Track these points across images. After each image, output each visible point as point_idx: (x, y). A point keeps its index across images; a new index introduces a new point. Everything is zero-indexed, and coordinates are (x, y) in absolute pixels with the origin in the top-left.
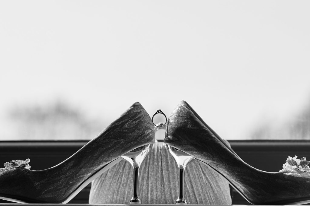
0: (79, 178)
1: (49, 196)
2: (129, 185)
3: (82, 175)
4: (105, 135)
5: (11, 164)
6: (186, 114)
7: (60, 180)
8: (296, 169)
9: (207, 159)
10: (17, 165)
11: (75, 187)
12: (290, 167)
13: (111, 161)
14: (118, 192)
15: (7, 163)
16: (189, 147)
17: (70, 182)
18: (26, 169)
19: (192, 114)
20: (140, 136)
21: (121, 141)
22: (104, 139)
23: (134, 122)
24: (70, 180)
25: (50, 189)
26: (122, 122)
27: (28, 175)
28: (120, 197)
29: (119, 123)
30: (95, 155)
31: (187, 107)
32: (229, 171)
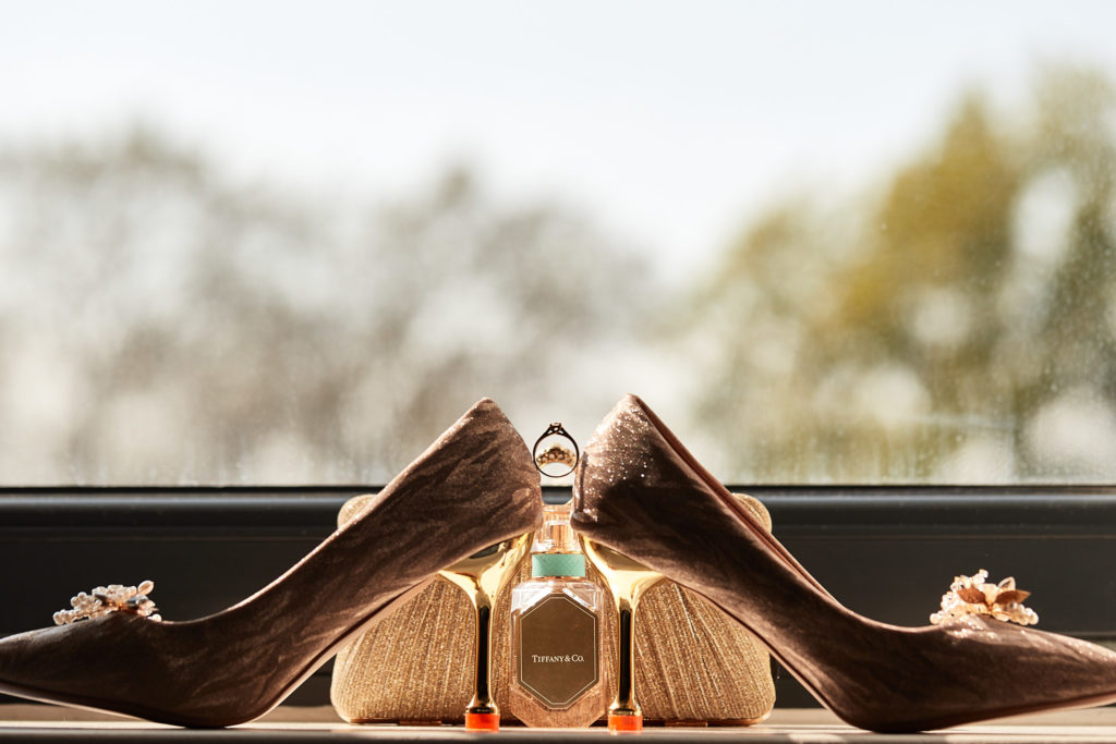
0: (309, 643)
1: (214, 703)
2: (457, 644)
3: (317, 633)
4: (389, 507)
5: (92, 598)
6: (641, 441)
7: (249, 650)
8: (982, 616)
9: (708, 584)
10: (114, 604)
11: (296, 671)
12: (966, 607)
13: (405, 589)
14: (422, 666)
15: (82, 597)
16: (650, 544)
17: (280, 658)
18: (142, 618)
19: (658, 439)
20: (497, 509)
21: (438, 528)
22: (385, 522)
23: (478, 467)
24: (278, 651)
25: (217, 679)
26: (440, 465)
27: (149, 635)
28: (428, 680)
29: (431, 470)
30: (357, 572)
31: (642, 418)
32: (775, 623)
